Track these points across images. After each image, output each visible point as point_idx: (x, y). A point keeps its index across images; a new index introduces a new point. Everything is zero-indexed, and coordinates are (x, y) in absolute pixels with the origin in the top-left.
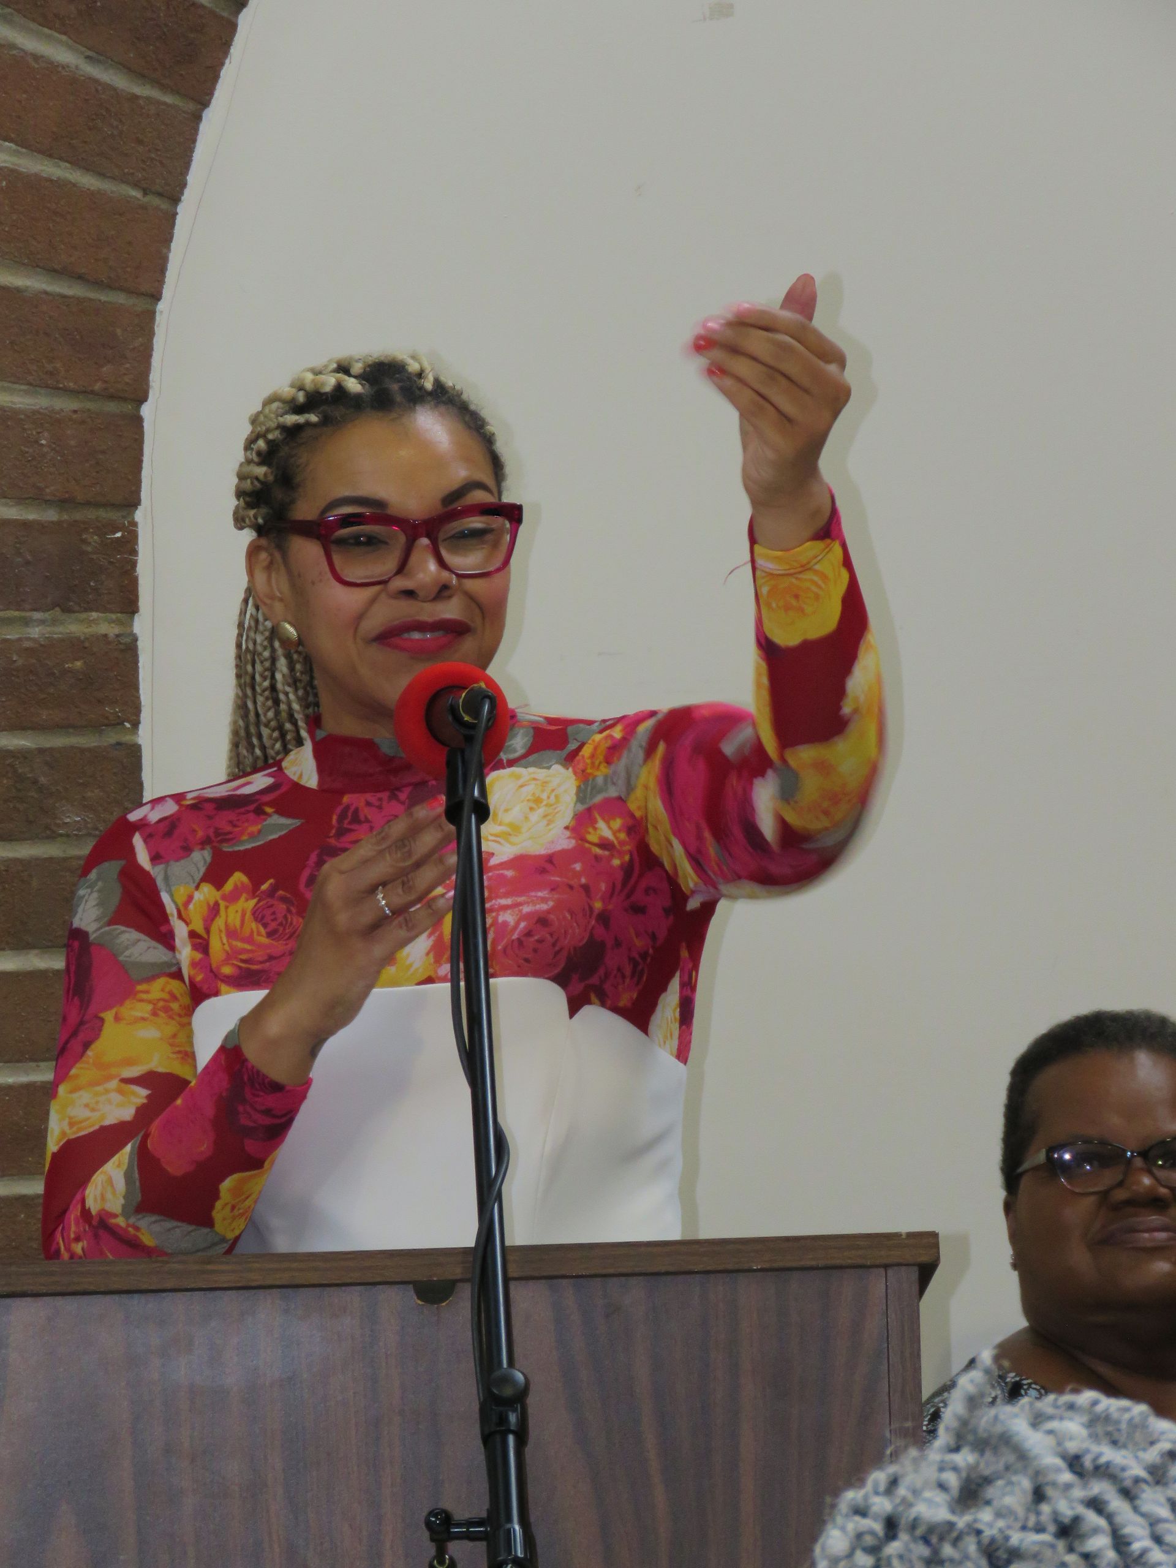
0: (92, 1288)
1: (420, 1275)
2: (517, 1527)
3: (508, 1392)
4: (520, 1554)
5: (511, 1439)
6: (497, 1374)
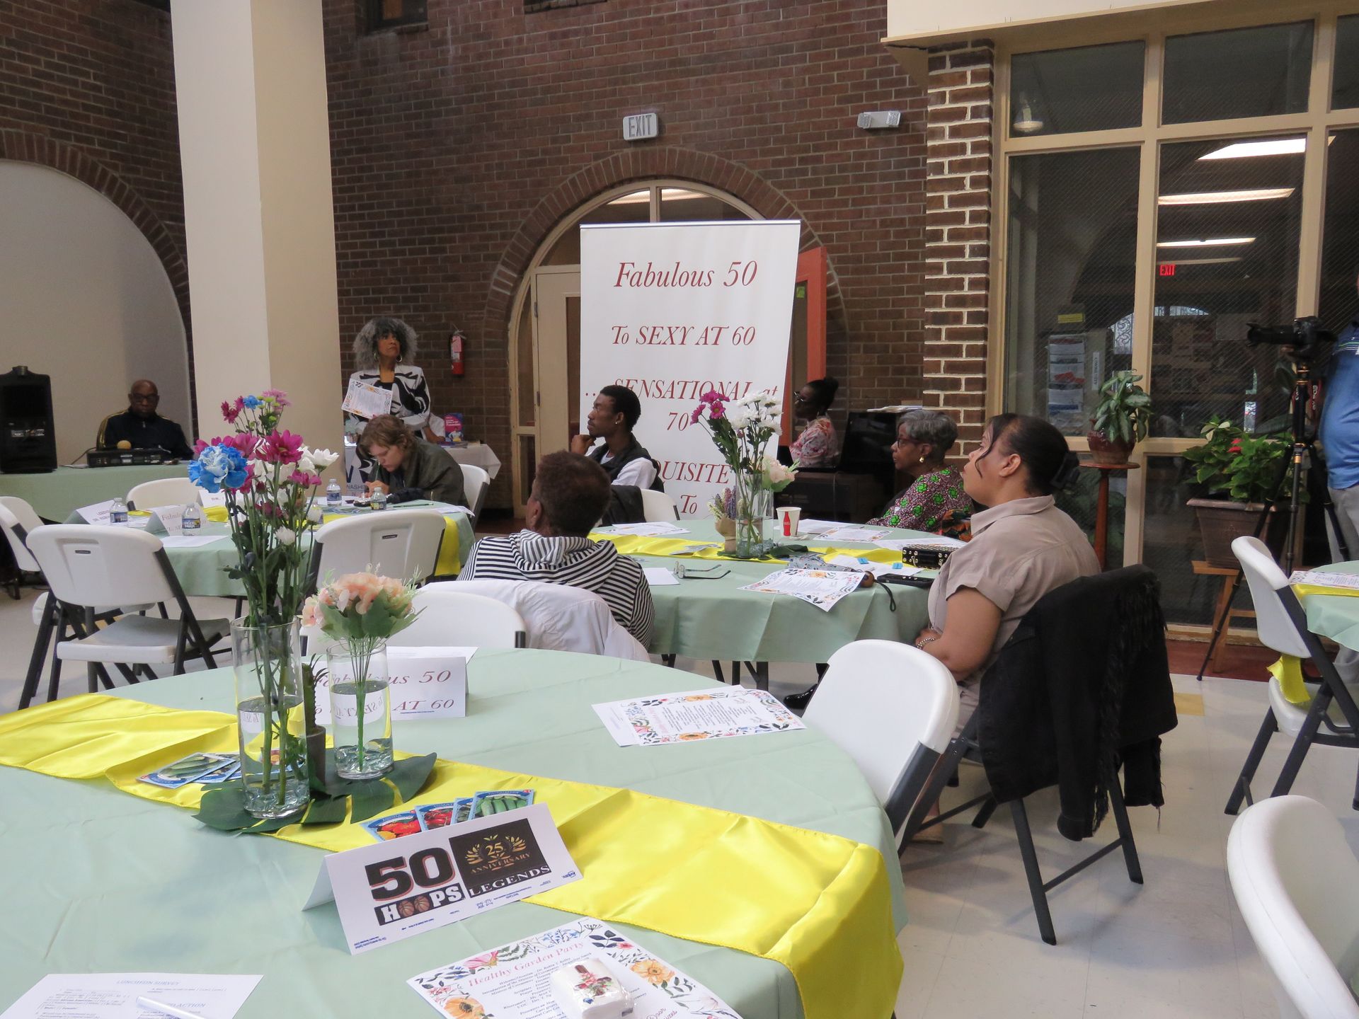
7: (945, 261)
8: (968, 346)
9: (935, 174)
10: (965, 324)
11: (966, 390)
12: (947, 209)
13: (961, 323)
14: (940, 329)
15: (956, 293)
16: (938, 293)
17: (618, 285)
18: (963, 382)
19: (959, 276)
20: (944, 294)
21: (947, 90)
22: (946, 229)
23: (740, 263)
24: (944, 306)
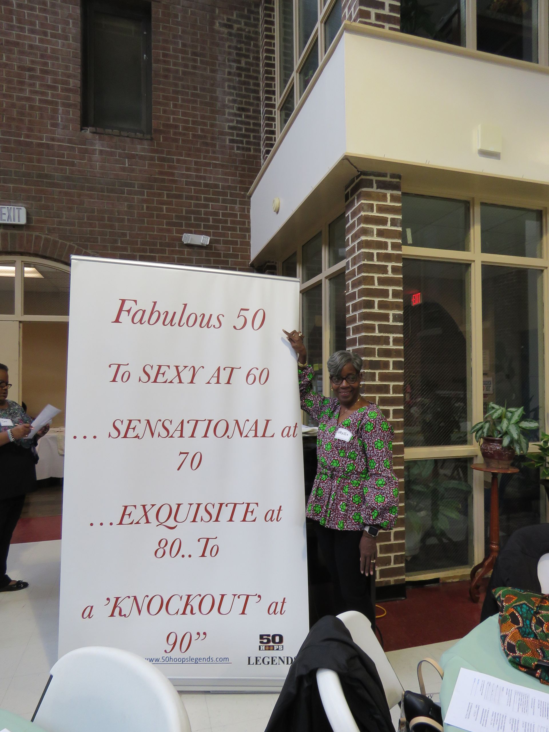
7: (376, 323)
8: (394, 386)
9: (368, 260)
10: (391, 370)
11: (393, 418)
12: (376, 286)
13: (389, 369)
14: (375, 373)
15: (384, 347)
16: (373, 347)
17: (117, 321)
18: (391, 412)
19: (386, 335)
20: (377, 347)
21: (375, 203)
22: (376, 300)
23: (248, 310)
24: (376, 356)
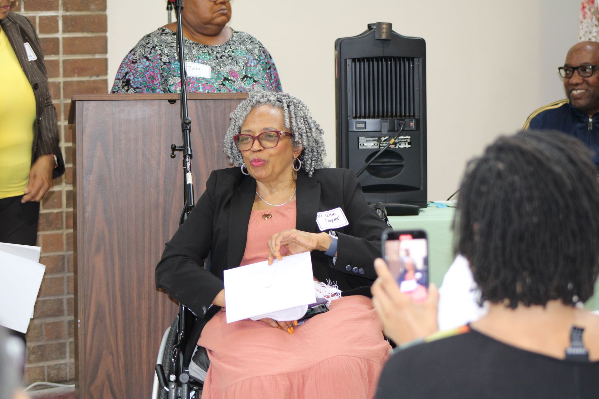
0: (105, 99)
1: (170, 98)
2: (189, 148)
3: (187, 122)
4: (190, 153)
5: (188, 131)
6: (185, 118)
